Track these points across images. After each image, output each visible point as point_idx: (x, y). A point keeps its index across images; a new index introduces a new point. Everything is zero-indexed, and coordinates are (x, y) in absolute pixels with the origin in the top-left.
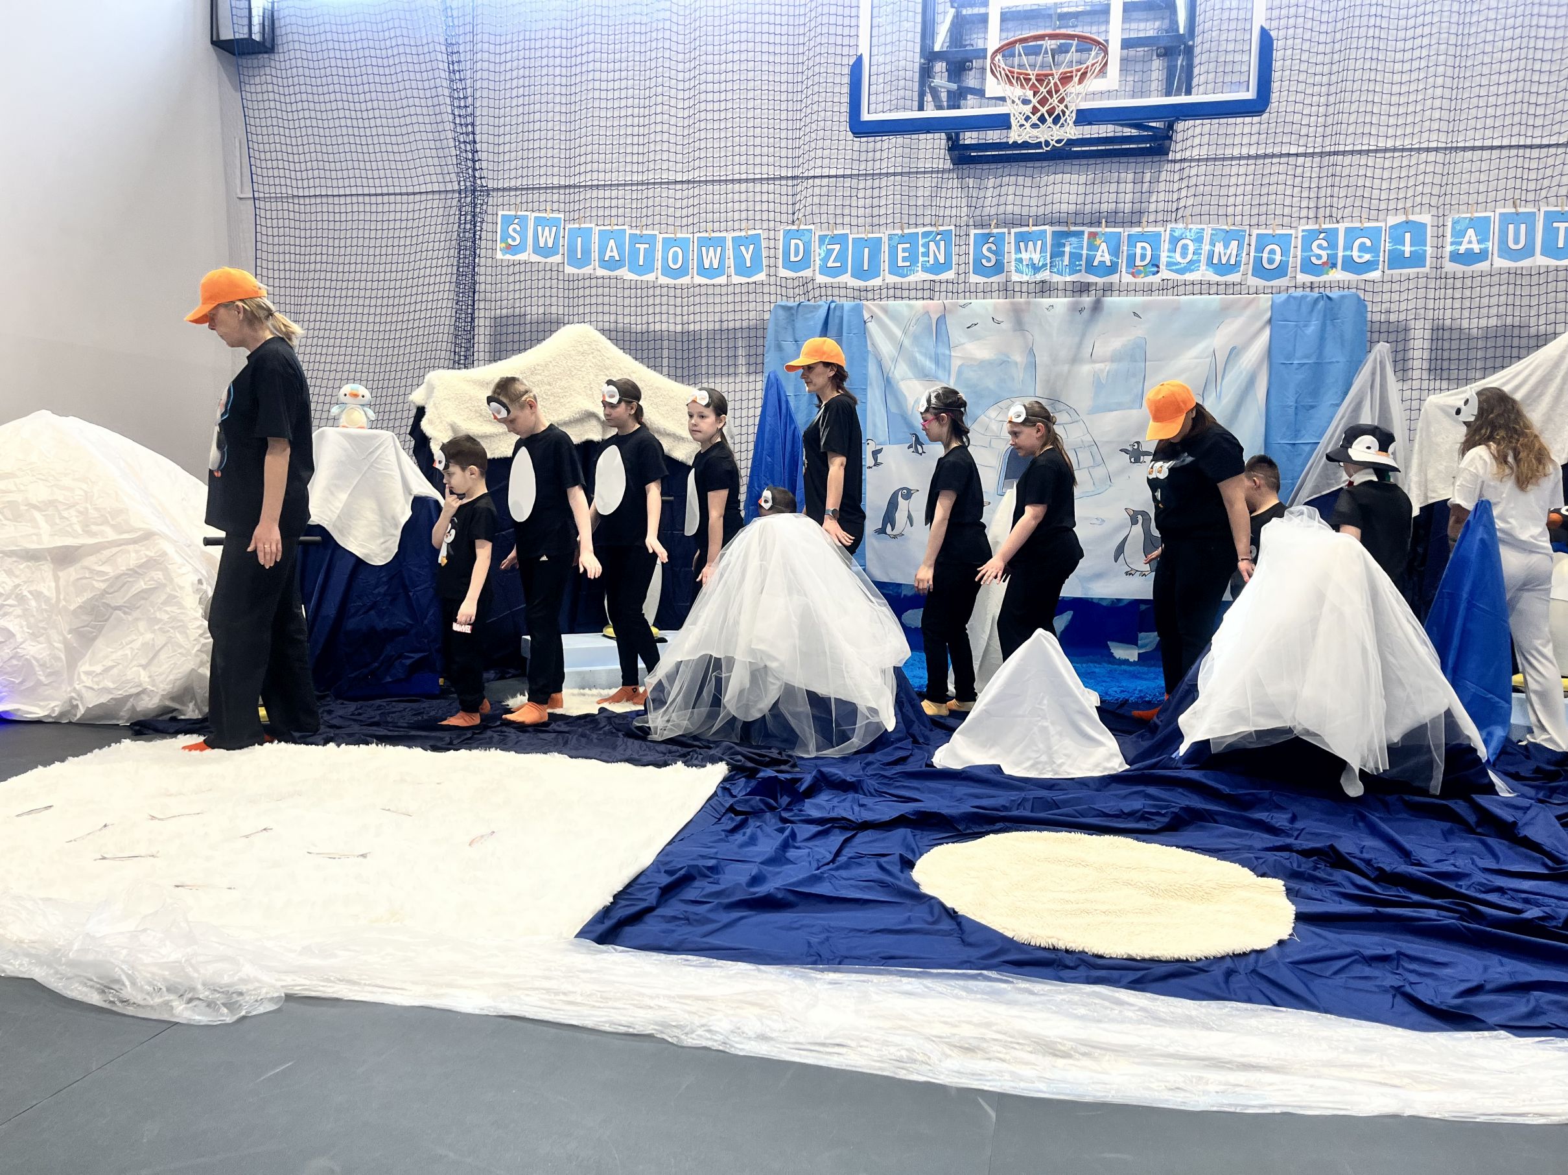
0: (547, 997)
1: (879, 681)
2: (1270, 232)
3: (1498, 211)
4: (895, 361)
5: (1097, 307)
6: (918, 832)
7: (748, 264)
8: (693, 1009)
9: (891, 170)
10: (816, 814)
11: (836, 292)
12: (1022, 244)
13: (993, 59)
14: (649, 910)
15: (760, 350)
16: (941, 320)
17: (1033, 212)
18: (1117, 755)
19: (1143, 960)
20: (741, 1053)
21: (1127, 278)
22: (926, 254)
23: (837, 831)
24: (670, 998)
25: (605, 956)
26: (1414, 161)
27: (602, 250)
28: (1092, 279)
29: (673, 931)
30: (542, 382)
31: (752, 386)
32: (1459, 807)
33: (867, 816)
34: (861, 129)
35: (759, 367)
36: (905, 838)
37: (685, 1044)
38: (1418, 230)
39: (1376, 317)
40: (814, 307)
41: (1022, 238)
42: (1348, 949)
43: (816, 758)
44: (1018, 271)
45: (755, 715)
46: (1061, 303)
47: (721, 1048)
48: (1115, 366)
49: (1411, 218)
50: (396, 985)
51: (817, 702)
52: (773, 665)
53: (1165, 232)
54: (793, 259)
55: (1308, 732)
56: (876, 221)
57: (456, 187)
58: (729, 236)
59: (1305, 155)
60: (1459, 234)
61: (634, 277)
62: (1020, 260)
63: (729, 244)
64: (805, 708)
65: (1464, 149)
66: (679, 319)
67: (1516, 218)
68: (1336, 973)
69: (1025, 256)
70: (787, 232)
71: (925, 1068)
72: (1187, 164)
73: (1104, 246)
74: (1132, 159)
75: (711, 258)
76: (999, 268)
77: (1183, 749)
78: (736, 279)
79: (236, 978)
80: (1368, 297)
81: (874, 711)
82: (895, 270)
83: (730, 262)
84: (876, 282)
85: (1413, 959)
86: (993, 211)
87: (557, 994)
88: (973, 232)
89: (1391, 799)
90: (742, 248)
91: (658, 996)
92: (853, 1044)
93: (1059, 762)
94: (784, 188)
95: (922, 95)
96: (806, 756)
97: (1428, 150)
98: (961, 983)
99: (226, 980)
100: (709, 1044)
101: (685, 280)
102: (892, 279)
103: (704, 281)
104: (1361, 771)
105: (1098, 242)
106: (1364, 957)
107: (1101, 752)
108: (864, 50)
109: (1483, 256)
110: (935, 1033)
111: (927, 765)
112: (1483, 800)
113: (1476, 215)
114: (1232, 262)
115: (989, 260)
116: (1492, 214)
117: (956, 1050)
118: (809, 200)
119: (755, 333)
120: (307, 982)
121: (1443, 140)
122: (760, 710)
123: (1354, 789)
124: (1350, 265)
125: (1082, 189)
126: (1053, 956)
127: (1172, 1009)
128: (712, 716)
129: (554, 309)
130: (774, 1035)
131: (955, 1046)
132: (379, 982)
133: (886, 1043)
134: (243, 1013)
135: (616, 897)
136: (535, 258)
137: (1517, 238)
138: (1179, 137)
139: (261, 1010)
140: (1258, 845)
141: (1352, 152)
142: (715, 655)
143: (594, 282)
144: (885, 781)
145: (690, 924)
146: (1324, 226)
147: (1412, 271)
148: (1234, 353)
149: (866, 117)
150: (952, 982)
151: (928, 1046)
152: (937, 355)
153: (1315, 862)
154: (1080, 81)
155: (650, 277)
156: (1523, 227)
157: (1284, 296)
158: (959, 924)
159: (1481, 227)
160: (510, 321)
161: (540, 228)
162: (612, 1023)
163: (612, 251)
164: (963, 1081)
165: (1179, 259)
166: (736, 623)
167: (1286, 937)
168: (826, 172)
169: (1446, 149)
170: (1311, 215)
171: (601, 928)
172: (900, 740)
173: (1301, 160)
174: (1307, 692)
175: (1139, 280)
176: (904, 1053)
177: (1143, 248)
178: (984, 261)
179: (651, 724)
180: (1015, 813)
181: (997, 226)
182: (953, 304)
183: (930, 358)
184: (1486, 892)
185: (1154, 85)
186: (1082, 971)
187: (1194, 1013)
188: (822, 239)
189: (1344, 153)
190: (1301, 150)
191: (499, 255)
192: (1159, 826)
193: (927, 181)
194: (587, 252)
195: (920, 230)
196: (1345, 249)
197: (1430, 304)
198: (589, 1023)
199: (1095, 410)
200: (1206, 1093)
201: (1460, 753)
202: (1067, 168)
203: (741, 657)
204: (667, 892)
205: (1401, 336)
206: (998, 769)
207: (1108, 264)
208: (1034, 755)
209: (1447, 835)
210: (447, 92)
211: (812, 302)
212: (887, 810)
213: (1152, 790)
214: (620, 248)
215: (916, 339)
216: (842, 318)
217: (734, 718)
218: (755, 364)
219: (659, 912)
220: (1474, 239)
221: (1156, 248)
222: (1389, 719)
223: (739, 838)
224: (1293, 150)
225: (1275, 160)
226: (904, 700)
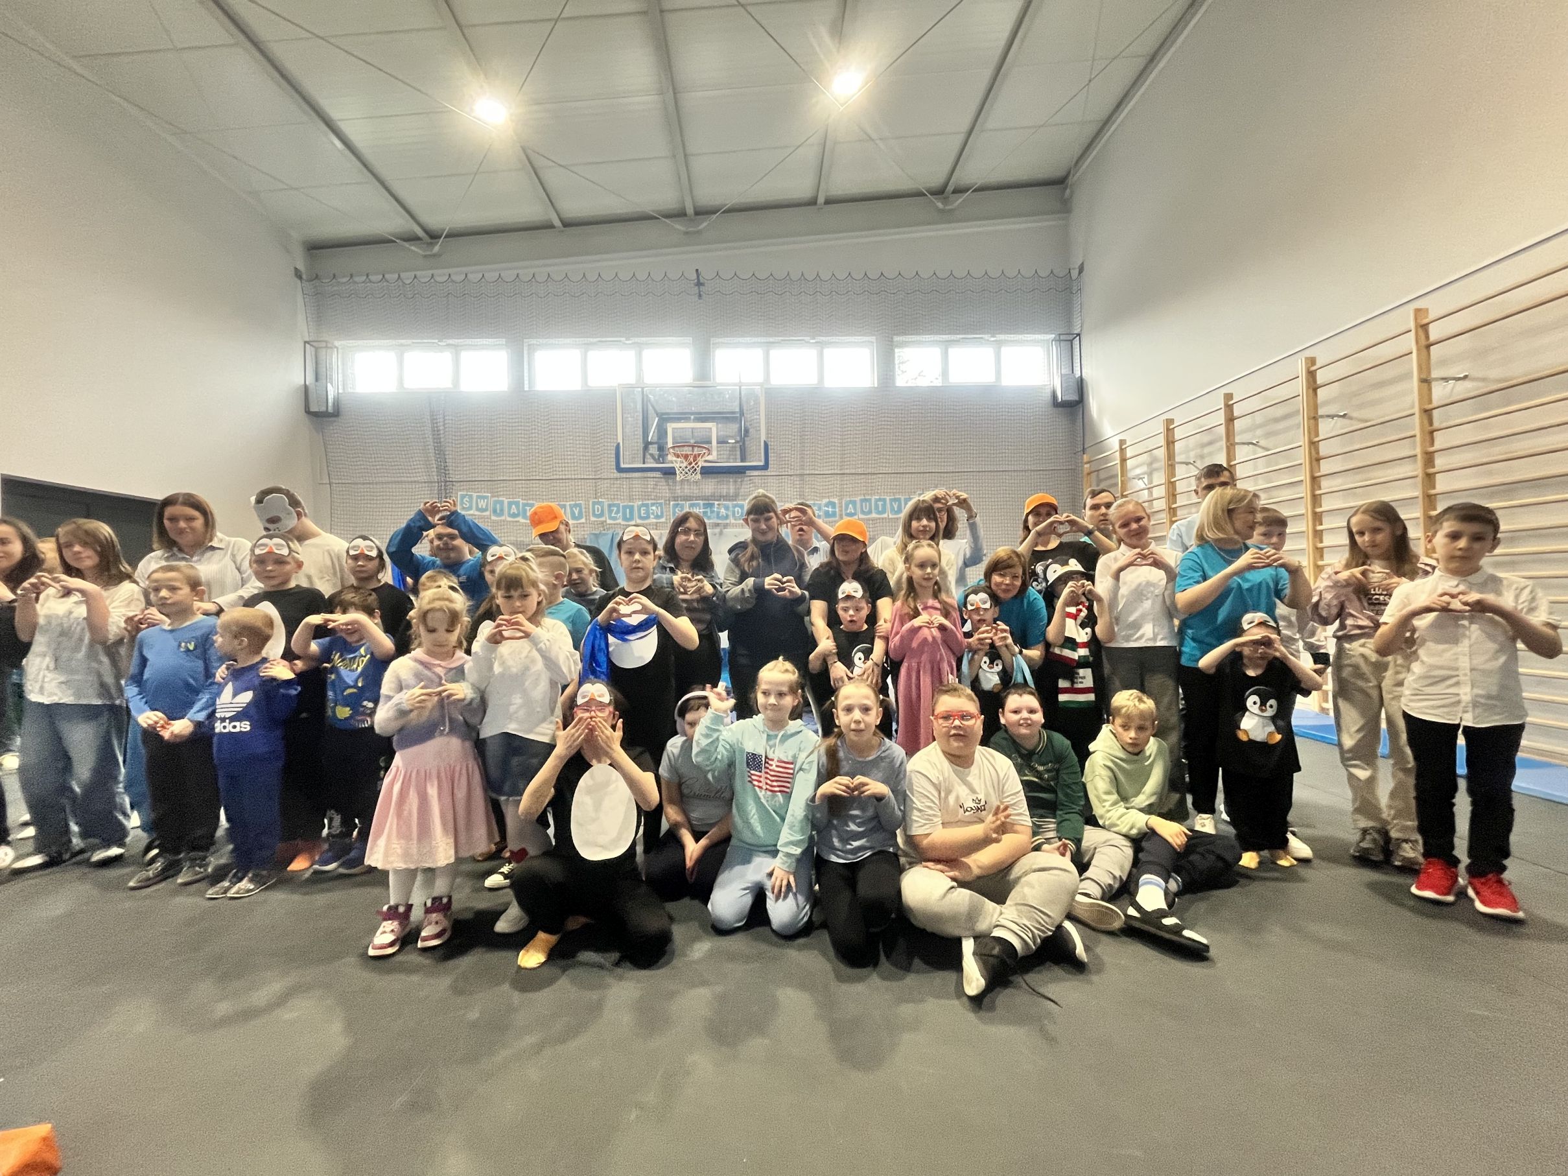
3: (859, 498)
5: (721, 533)
17: (695, 495)
21: (733, 521)
22: (653, 511)
26: (831, 479)
27: (510, 508)
28: (720, 522)
34: (620, 470)
38: (833, 505)
40: (606, 533)
49: (831, 500)
54: (596, 513)
56: (631, 497)
57: (437, 481)
59: (794, 475)
63: (568, 508)
65: (847, 474)
67: (866, 500)
70: (593, 503)
73: (723, 509)
82: (641, 518)
86: (680, 494)
88: (672, 503)
94: (591, 483)
95: (644, 458)
97: (836, 474)
105: (721, 507)
108: (620, 440)
113: (852, 499)
116: (857, 499)
118: (603, 489)
121: (840, 471)
125: (714, 486)
141: (810, 474)
149: (623, 466)
159: (854, 503)
169: (841, 474)
188: (610, 506)
189: (808, 474)
194: (502, 510)
195: (650, 502)
211: (606, 531)
214: (517, 508)
220: (852, 507)
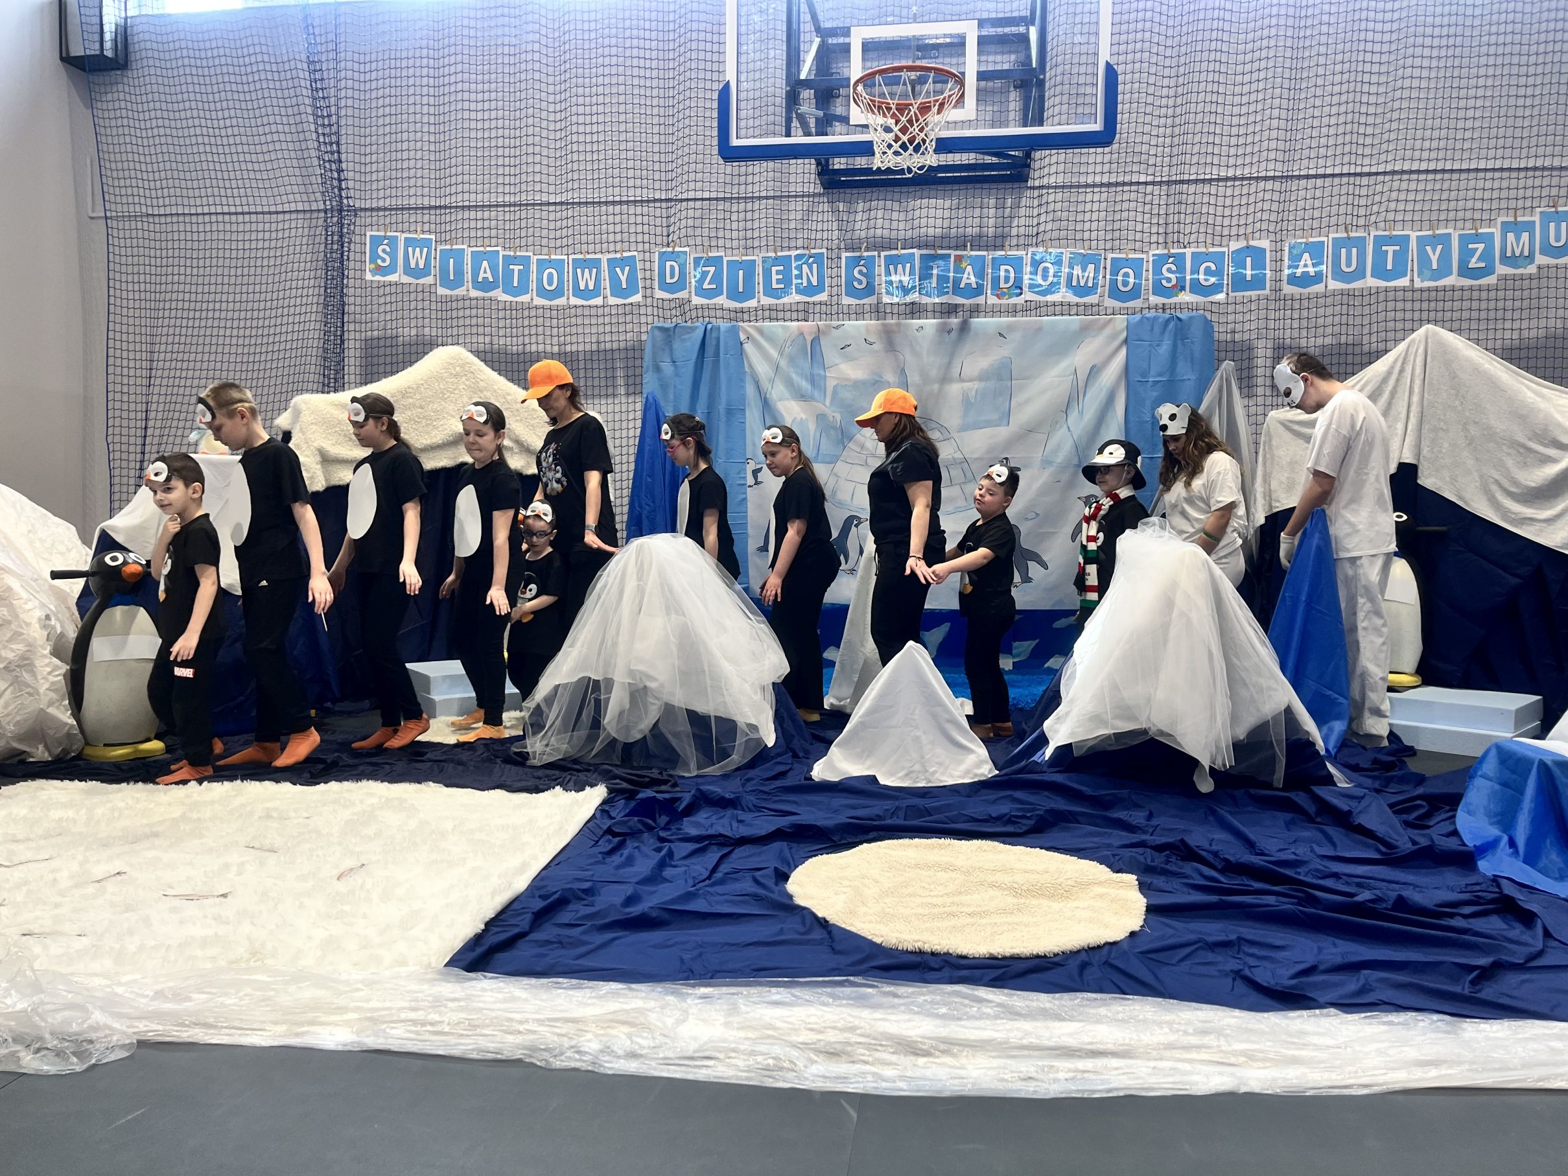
0: (414, 1029)
1: (758, 697)
2: (1123, 256)
3: (1331, 236)
4: (772, 381)
5: (964, 327)
6: (794, 845)
7: (624, 286)
8: (563, 1031)
9: (763, 194)
10: (694, 832)
11: (712, 313)
12: (891, 267)
13: (855, 89)
14: (522, 935)
15: (638, 371)
16: (816, 341)
17: (902, 235)
18: (986, 762)
19: (1004, 958)
20: (610, 1072)
21: (992, 300)
22: (800, 276)
23: (714, 848)
24: (540, 1022)
25: (474, 983)
26: (1253, 189)
27: (475, 272)
28: (959, 300)
29: (545, 955)
30: (414, 405)
31: (631, 408)
32: (1300, 798)
33: (744, 831)
34: (730, 154)
35: (638, 387)
36: (781, 851)
37: (553, 1066)
38: (1258, 255)
39: (1223, 337)
40: (690, 328)
41: (891, 261)
42: (1193, 937)
43: (697, 776)
44: (888, 293)
45: (636, 736)
46: (930, 323)
47: (590, 1068)
48: (983, 384)
49: (1252, 243)
50: (254, 1026)
51: (697, 720)
52: (652, 685)
53: (1026, 255)
54: (668, 281)
55: (1162, 733)
56: (749, 243)
57: (322, 207)
58: (604, 258)
59: (1153, 183)
60: (1295, 259)
61: (509, 298)
62: (891, 283)
63: (604, 265)
64: (685, 727)
65: (1299, 177)
66: (555, 340)
67: (1348, 242)
68: (1181, 960)
69: (894, 278)
70: (662, 254)
71: (791, 1075)
72: (1045, 191)
73: (969, 268)
74: (994, 186)
75: (587, 279)
76: (870, 290)
77: (1049, 752)
78: (612, 301)
79: (85, 1026)
80: (1215, 318)
81: (754, 728)
82: (770, 292)
83: (606, 283)
84: (752, 303)
85: (1252, 943)
86: (863, 234)
87: (424, 1024)
88: (844, 255)
89: (1239, 793)
90: (618, 269)
91: (527, 1021)
92: (721, 1056)
93: (932, 770)
94: (658, 211)
95: (789, 121)
96: (687, 775)
97: (1266, 178)
98: (829, 990)
99: (75, 1028)
100: (578, 1065)
101: (561, 301)
102: (767, 301)
103: (579, 302)
104: (1211, 767)
105: (963, 265)
106: (1207, 943)
107: (971, 759)
108: (731, 76)
109: (1318, 278)
110: (801, 1039)
111: (806, 779)
112: (1322, 791)
113: (1311, 240)
114: (1090, 284)
115: (860, 282)
116: (1325, 239)
117: (821, 1056)
118: (684, 222)
119: (633, 353)
120: (161, 1028)
121: (1279, 169)
122: (641, 731)
123: (1206, 786)
124: (1197, 287)
125: (947, 214)
126: (918, 959)
127: (1027, 1003)
128: (592, 738)
129: (427, 331)
130: (644, 1052)
131: (821, 1052)
132: (236, 1024)
133: (753, 1053)
134: (93, 1061)
135: (487, 924)
136: (406, 279)
137: (1349, 261)
138: (1037, 165)
139: (112, 1057)
140: (1117, 843)
141: (1196, 181)
142: (594, 677)
143: (467, 303)
144: (765, 797)
145: (563, 947)
146: (1172, 251)
147: (1253, 294)
148: (1094, 372)
149: (735, 142)
150: (819, 990)
151: (795, 1053)
152: (812, 375)
153: (1168, 856)
154: (939, 112)
155: (525, 298)
156: (1354, 251)
157: (1138, 317)
158: (830, 933)
159: (1316, 251)
160: (382, 343)
161: (410, 249)
162: (480, 1050)
163: (485, 272)
164: (828, 1085)
165: (1040, 281)
166: (615, 644)
167: (1137, 928)
168: (699, 195)
169: (1282, 177)
170: (1161, 240)
171: (472, 956)
172: (779, 755)
173: (1149, 188)
174: (1160, 695)
175: (1004, 301)
176: (771, 1062)
177: (1007, 271)
178: (855, 284)
179: (529, 750)
180: (889, 822)
181: (867, 249)
182: (828, 327)
183: (806, 379)
184: (1324, 878)
185: (1012, 115)
186: (946, 972)
187: (1048, 1005)
188: (697, 261)
189: (1188, 182)
190: (1150, 179)
191: (369, 276)
192: (1025, 828)
193: (799, 205)
194: (459, 272)
195: (794, 253)
196: (1192, 273)
197: (1271, 325)
198: (456, 1052)
199: (964, 428)
200: (1055, 1080)
201: (1300, 747)
202: (933, 193)
203: (620, 678)
204: (541, 917)
205: (1245, 355)
206: (873, 779)
207: (974, 286)
208: (908, 765)
209: (1289, 825)
210: (309, 110)
211: (689, 324)
212: (765, 825)
213: (1019, 794)
214: (493, 268)
215: (792, 360)
216: (718, 339)
217: (614, 740)
218: (634, 386)
219: (532, 936)
220: (1309, 262)
221: (1019, 271)
222: (1234, 718)
223: (616, 859)
224: (1143, 179)
225: (1126, 188)
226: (785, 715)
